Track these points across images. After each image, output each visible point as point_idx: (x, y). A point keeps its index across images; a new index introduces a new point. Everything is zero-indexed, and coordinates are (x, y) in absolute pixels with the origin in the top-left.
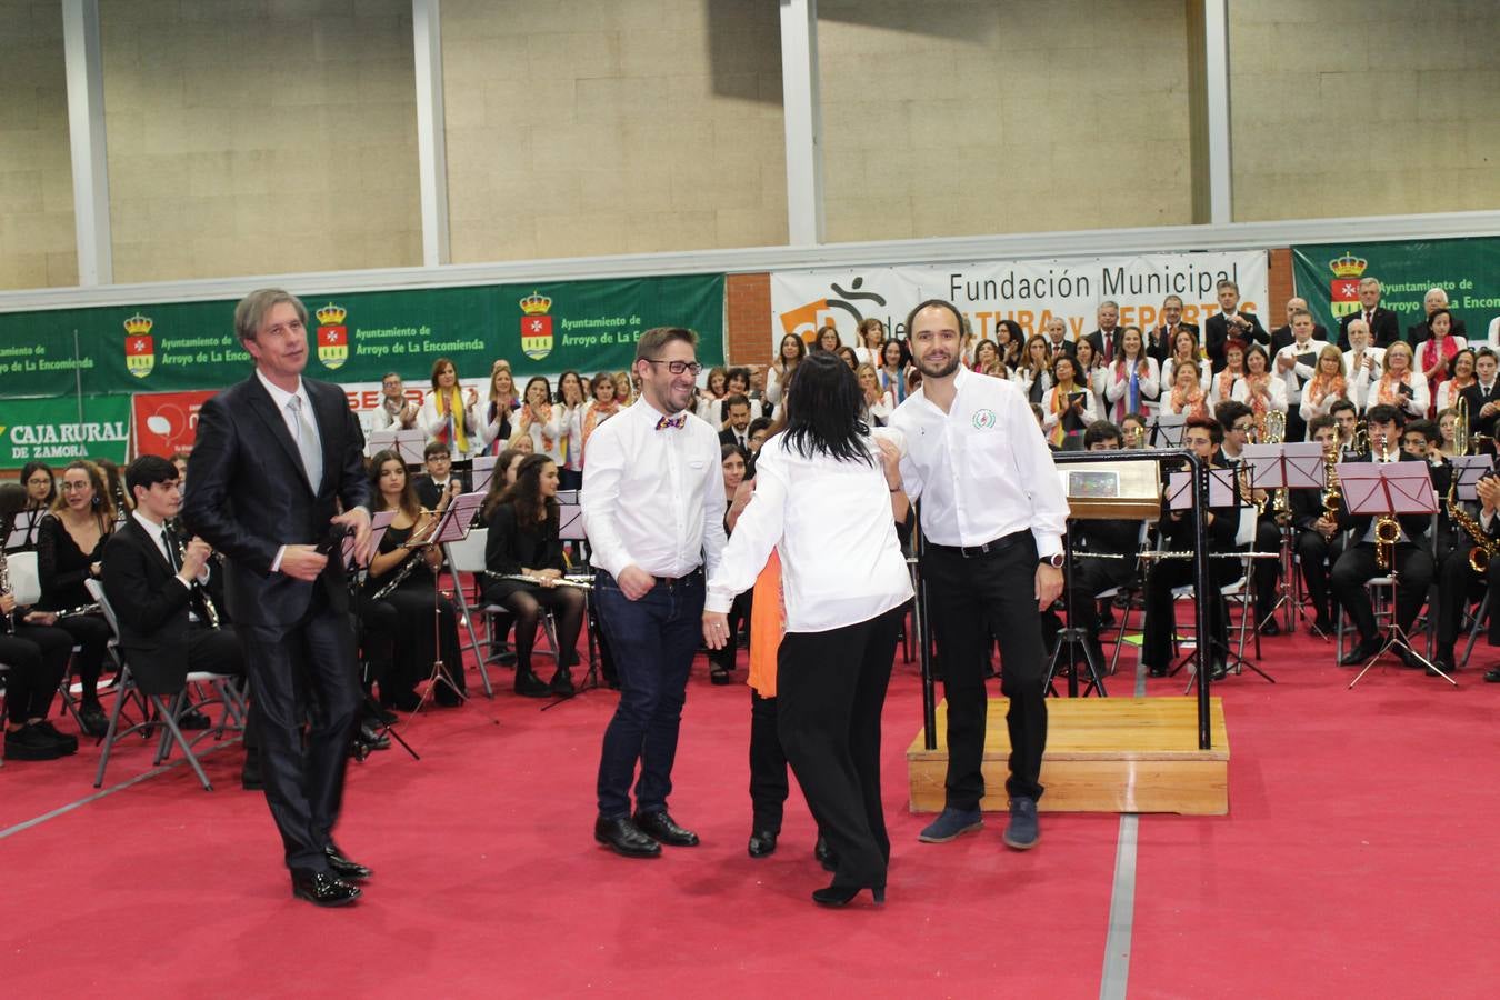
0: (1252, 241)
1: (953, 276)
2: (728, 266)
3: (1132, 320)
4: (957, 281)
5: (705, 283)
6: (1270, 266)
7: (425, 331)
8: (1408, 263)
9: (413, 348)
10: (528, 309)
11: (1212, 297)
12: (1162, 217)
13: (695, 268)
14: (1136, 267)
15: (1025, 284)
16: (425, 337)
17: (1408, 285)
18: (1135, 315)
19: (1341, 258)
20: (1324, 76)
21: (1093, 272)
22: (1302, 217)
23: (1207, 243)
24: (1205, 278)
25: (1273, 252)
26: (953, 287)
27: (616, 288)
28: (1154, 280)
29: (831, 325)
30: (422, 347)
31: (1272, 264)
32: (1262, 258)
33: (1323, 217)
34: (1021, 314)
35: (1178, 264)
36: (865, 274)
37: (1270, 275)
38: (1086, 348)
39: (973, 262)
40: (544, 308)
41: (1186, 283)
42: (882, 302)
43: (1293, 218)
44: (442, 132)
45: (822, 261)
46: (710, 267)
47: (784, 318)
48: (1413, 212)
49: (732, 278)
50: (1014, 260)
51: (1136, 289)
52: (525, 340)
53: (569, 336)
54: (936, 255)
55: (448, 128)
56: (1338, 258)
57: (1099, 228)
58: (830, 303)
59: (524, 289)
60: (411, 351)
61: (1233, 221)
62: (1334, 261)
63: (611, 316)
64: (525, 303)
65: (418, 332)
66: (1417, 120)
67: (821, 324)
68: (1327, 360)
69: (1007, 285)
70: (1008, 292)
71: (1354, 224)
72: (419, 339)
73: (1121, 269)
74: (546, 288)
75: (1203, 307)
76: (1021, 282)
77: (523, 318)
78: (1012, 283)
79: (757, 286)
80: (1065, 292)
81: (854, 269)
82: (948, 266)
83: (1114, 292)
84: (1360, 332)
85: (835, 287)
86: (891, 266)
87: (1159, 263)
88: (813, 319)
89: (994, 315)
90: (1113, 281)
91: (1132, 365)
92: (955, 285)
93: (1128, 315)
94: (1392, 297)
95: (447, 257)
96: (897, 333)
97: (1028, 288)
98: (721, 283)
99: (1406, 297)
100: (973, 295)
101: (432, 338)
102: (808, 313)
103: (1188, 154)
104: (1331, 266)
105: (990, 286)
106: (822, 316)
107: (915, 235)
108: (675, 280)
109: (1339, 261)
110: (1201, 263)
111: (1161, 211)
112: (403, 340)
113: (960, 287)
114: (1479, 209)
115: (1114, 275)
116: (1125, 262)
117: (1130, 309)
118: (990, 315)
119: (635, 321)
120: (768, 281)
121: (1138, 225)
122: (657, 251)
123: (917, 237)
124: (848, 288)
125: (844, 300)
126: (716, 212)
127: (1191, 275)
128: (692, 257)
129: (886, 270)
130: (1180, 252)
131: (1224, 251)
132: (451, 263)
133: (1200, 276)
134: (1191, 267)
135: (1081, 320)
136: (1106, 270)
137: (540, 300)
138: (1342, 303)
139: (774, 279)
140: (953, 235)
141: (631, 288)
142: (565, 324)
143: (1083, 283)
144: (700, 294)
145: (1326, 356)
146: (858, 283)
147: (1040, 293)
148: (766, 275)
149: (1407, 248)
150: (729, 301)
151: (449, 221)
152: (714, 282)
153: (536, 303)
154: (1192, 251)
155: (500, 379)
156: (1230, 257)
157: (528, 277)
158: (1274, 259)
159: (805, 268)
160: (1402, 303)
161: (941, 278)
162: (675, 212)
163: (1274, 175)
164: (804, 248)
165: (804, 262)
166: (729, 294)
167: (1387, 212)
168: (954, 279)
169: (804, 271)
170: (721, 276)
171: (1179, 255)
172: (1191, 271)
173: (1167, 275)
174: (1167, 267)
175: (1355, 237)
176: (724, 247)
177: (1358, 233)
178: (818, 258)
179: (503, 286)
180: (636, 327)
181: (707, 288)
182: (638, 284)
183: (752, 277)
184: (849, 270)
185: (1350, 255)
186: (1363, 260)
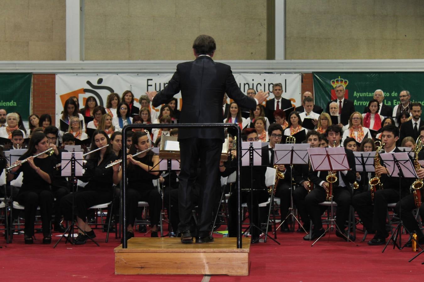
0: (294, 69)
1: (148, 80)
2: (34, 69)
4: (150, 83)
5: (22, 78)
6: (302, 81)
8: (367, 83)
12: (252, 56)
13: (17, 69)
17: (367, 93)
19: (336, 79)
22: (319, 59)
23: (273, 69)
25: (304, 74)
26: (148, 85)
31: (303, 81)
32: (298, 78)
33: (329, 59)
35: (259, 79)
36: (104, 77)
37: (302, 86)
39: (158, 73)
41: (262, 88)
42: (112, 91)
43: (314, 59)
45: (82, 69)
46: (25, 69)
47: (61, 97)
48: (371, 59)
49: (36, 76)
54: (140, 69)
56: (334, 79)
58: (86, 91)
61: (285, 59)
62: (333, 80)
66: (374, 15)
71: (343, 63)
79: (48, 80)
81: (99, 74)
82: (146, 75)
85: (89, 83)
86: (117, 73)
92: (149, 84)
98: (30, 78)
99: (366, 99)
102: (74, 95)
103: (265, 26)
104: (331, 83)
106: (82, 97)
107: (130, 58)
108: (6, 75)
110: (269, 78)
113: (151, 85)
114: (402, 59)
120: (54, 78)
121: (240, 59)
123: (131, 60)
124: (95, 83)
125: (93, 89)
126: (28, 42)
127: (265, 84)
128: (15, 64)
129: (115, 75)
130: (260, 73)
131: (280, 73)
133: (269, 85)
134: (265, 80)
139: (57, 77)
140: (149, 59)
144: (18, 83)
146: (100, 81)
148: (53, 76)
149: (368, 75)
150: (34, 87)
152: (26, 77)
154: (265, 73)
156: (284, 76)
158: (304, 78)
159: (73, 73)
160: (365, 102)
161: (142, 81)
162: (7, 41)
163: (306, 38)
164: (74, 62)
165: (73, 69)
166: (34, 84)
167: (358, 58)
168: (149, 81)
169: (73, 74)
170: (30, 74)
171: (259, 74)
172: (265, 82)
173: (253, 84)
174: (253, 80)
175: (343, 69)
176: (32, 60)
177: (344, 67)
178: (80, 68)
181: (22, 80)
183: (46, 76)
184: (96, 74)
185: (340, 78)
186: (347, 80)
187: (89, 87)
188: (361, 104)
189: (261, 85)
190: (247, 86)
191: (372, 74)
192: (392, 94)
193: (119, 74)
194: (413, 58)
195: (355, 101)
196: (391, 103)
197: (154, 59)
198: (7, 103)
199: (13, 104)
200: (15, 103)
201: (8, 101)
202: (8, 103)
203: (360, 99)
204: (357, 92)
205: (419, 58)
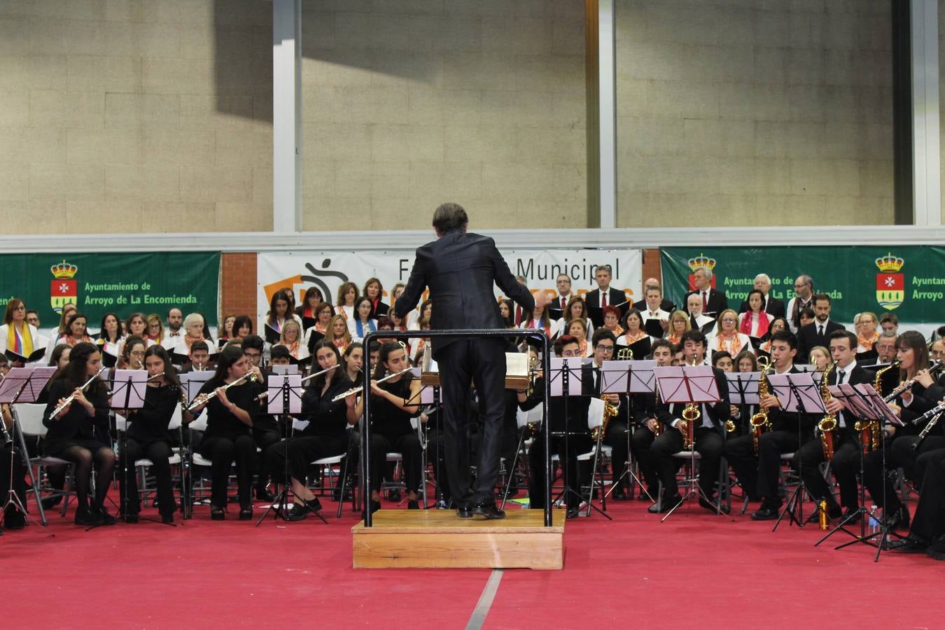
0: (631, 242)
1: (401, 261)
2: (224, 246)
4: (404, 265)
5: (205, 259)
6: (643, 262)
8: (746, 263)
10: (58, 274)
12: (564, 222)
13: (197, 246)
14: (543, 259)
17: (745, 280)
19: (696, 259)
20: (687, 121)
22: (669, 226)
23: (597, 242)
25: (646, 251)
26: (401, 270)
27: (132, 260)
31: (646, 260)
32: (638, 256)
33: (684, 226)
35: (574, 258)
36: (333, 257)
37: (643, 270)
40: (71, 274)
41: (581, 272)
42: (345, 279)
43: (661, 226)
45: (298, 245)
46: (209, 246)
47: (268, 290)
48: (752, 226)
49: (226, 256)
51: (542, 276)
52: (53, 299)
53: (91, 297)
54: (389, 244)
56: (694, 257)
57: (516, 228)
58: (304, 278)
59: (55, 258)
61: (617, 226)
62: (692, 260)
63: (126, 282)
64: (55, 269)
66: (755, 158)
71: (707, 232)
73: (531, 260)
74: (74, 258)
77: (53, 281)
79: (249, 259)
81: (324, 252)
82: (398, 252)
84: (697, 305)
85: (309, 266)
86: (353, 251)
87: (560, 257)
90: (526, 270)
92: (403, 268)
98: (218, 259)
102: (286, 285)
103: (585, 175)
104: (689, 263)
106: (298, 288)
107: (373, 228)
108: (180, 256)
110: (592, 257)
111: (564, 218)
113: (407, 270)
114: (799, 225)
115: (525, 265)
116: (534, 255)
119: (146, 287)
120: (256, 259)
121: (545, 227)
122: (166, 232)
123: (376, 229)
124: (319, 267)
125: (315, 276)
126: (215, 204)
127: (584, 266)
128: (195, 237)
129: (349, 254)
130: (577, 249)
131: (610, 249)
133: (591, 268)
134: (584, 260)
136: (520, 261)
137: (67, 267)
139: (260, 258)
140: (403, 229)
141: (145, 260)
142: (87, 287)
144: (199, 268)
146: (327, 263)
148: (253, 256)
149: (746, 252)
150: (223, 273)
152: (211, 259)
153: (64, 269)
154: (585, 249)
156: (615, 254)
157: (59, 248)
158: (646, 256)
159: (285, 251)
160: (741, 294)
161: (391, 262)
162: (182, 202)
163: (648, 193)
164: (285, 234)
165: (285, 245)
166: (224, 269)
167: (731, 224)
168: (403, 263)
169: (284, 253)
170: (218, 253)
171: (575, 251)
172: (584, 263)
173: (566, 266)
174: (566, 260)
175: (707, 242)
176: (221, 231)
177: (710, 239)
178: (296, 243)
179: (38, 254)
180: (146, 292)
181: (206, 263)
182: (150, 257)
183: (242, 255)
184: (320, 253)
185: (703, 256)
186: (714, 260)
187: (309, 273)
188: (736, 297)
189: (579, 268)
190: (556, 269)
191: (752, 250)
192: (785, 280)
193: (356, 253)
196: (783, 296)
197: (409, 228)
198: (182, 299)
199: (192, 299)
200: (195, 298)
201: (183, 296)
202: (184, 298)
203: (734, 289)
204: (730, 278)
205: (826, 224)
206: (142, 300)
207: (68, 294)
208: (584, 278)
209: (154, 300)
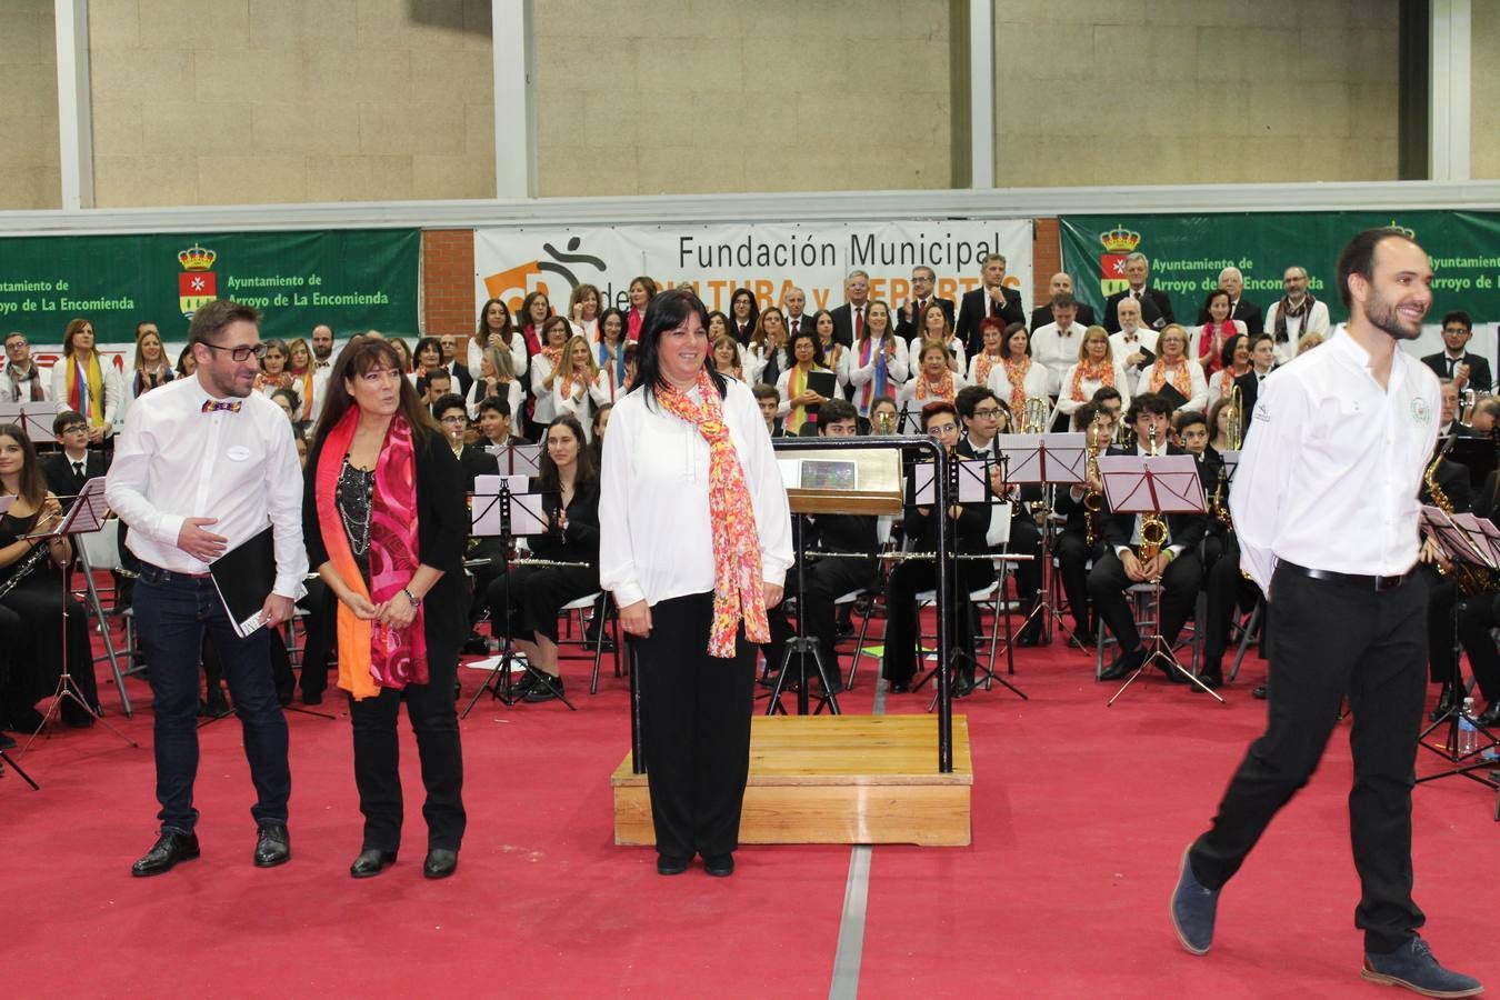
0: (1017, 209)
1: (683, 239)
2: (426, 220)
3: (883, 294)
4: (687, 245)
5: (398, 239)
6: (1035, 238)
7: (62, 286)
8: (1184, 238)
9: (47, 306)
10: (188, 264)
11: (973, 270)
12: (917, 180)
13: (386, 221)
14: (888, 235)
15: (764, 250)
16: (63, 294)
17: (1184, 263)
18: (886, 288)
19: (1113, 232)
20: (1097, 28)
21: (841, 239)
22: (1070, 184)
23: (967, 209)
24: (964, 248)
25: (1039, 222)
26: (683, 252)
27: (293, 242)
28: (908, 249)
29: (542, 291)
30: (58, 305)
31: (1038, 234)
32: (1027, 229)
33: (1093, 184)
34: (759, 283)
35: (934, 232)
36: (582, 234)
37: (1035, 247)
38: (829, 322)
39: (706, 223)
40: (206, 263)
41: (943, 253)
42: (601, 266)
43: (1061, 185)
44: (86, 53)
45: (534, 217)
46: (404, 221)
47: (488, 281)
48: (1190, 183)
49: (429, 235)
50: (752, 222)
51: (888, 259)
52: (183, 300)
54: (665, 215)
55: (93, 47)
56: (1108, 230)
57: (848, 189)
58: (542, 266)
59: (183, 240)
60: (44, 309)
61: (995, 186)
62: (1106, 233)
63: (286, 274)
64: (184, 256)
65: (54, 287)
66: (1197, 81)
67: (532, 289)
68: (1095, 341)
69: (744, 252)
70: (744, 260)
71: (1127, 193)
72: (54, 296)
74: (209, 240)
75: (962, 281)
76: (759, 249)
77: (181, 274)
78: (749, 249)
79: (460, 242)
80: (809, 261)
81: (571, 228)
82: (677, 227)
83: (863, 261)
84: (1131, 313)
85: (548, 248)
86: (613, 225)
87: (913, 231)
88: (523, 285)
89: (728, 284)
90: (863, 250)
91: (878, 344)
92: (685, 249)
93: (879, 288)
94: (1167, 276)
95: (90, 198)
96: (618, 302)
97: (767, 254)
98: (416, 240)
99: (1182, 276)
100: (705, 261)
101: (69, 295)
102: (517, 276)
103: (948, 110)
104: (1102, 239)
105: (725, 251)
106: (533, 280)
107: (641, 191)
108: (363, 235)
109: (1110, 234)
110: (959, 231)
112: (35, 296)
113: (690, 252)
114: (1261, 181)
115: (863, 243)
116: (875, 229)
117: (882, 282)
118: (724, 284)
119: (315, 281)
120: (471, 240)
121: (890, 187)
122: (342, 200)
123: (643, 193)
124: (563, 249)
125: (558, 262)
126: (411, 158)
127: (949, 245)
128: (383, 208)
129: (607, 230)
130: (938, 219)
131: (985, 219)
132: (95, 207)
133: (959, 246)
134: (949, 235)
135: (827, 292)
136: (854, 237)
137: (202, 253)
138: (1112, 280)
139: (478, 237)
140: (683, 192)
141: (314, 241)
142: (231, 282)
143: (829, 250)
144: (391, 253)
145: (1093, 338)
146: (574, 243)
147: (781, 262)
148: (470, 231)
149: (1184, 221)
150: (425, 260)
151: (93, 157)
152: (405, 241)
154: (950, 219)
155: (148, 344)
156: (993, 226)
157: (188, 226)
158: (1040, 229)
159: (514, 226)
160: (1178, 283)
161: (669, 241)
162: (364, 156)
163: (1041, 136)
164: (513, 202)
165: (513, 218)
166: (425, 253)
167: (1161, 183)
168: (685, 242)
169: (514, 229)
170: (416, 231)
171: (935, 223)
172: (949, 240)
173: (922, 245)
174: (922, 236)
175: (1127, 207)
176: (421, 198)
177: (1132, 203)
178: (529, 214)
179: (158, 235)
180: (316, 288)
181: (400, 245)
182: (319, 237)
183: (452, 234)
184: (564, 229)
185: (1122, 227)
186: (1136, 233)
187: (549, 259)
188: (1169, 288)
189: (940, 247)
191: (1193, 219)
193: (617, 228)
194: (1284, 181)
195: (1157, 280)
197: (693, 191)
198: (367, 297)
199: (381, 299)
200: (385, 297)
202: (370, 297)
204: (1162, 260)
205: (1298, 181)
206: (310, 300)
207: (203, 292)
208: (949, 262)
209: (326, 300)
